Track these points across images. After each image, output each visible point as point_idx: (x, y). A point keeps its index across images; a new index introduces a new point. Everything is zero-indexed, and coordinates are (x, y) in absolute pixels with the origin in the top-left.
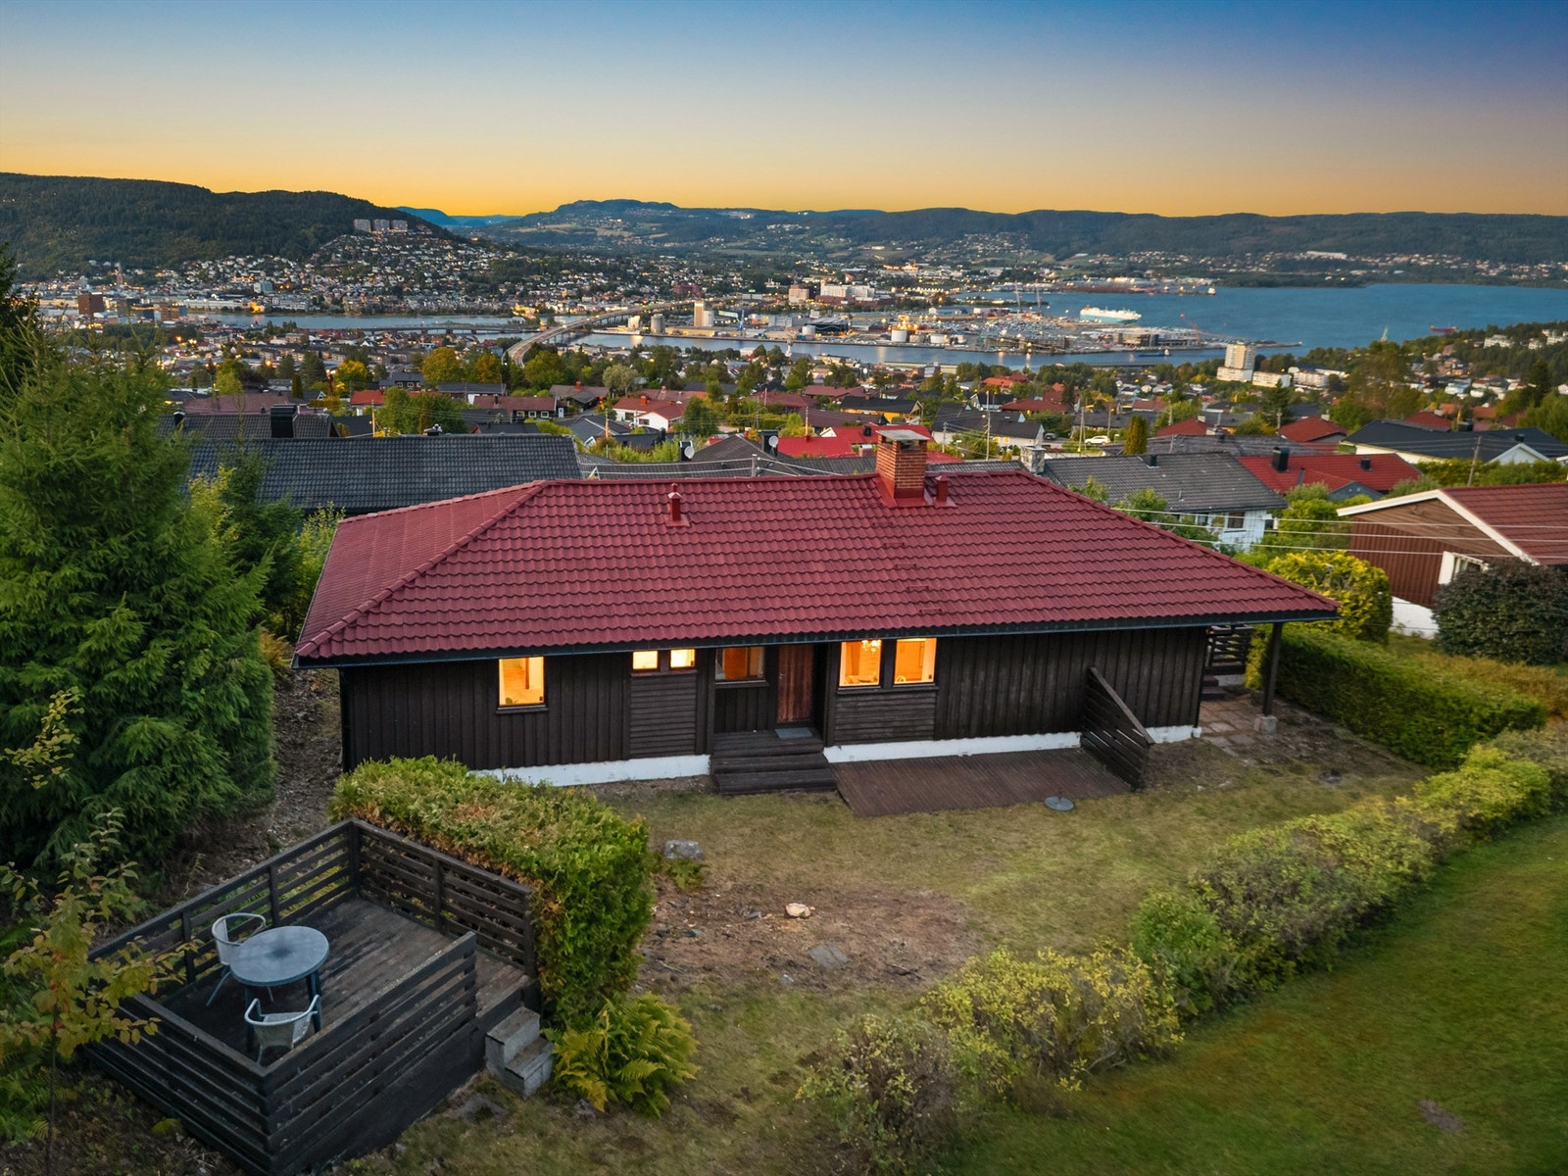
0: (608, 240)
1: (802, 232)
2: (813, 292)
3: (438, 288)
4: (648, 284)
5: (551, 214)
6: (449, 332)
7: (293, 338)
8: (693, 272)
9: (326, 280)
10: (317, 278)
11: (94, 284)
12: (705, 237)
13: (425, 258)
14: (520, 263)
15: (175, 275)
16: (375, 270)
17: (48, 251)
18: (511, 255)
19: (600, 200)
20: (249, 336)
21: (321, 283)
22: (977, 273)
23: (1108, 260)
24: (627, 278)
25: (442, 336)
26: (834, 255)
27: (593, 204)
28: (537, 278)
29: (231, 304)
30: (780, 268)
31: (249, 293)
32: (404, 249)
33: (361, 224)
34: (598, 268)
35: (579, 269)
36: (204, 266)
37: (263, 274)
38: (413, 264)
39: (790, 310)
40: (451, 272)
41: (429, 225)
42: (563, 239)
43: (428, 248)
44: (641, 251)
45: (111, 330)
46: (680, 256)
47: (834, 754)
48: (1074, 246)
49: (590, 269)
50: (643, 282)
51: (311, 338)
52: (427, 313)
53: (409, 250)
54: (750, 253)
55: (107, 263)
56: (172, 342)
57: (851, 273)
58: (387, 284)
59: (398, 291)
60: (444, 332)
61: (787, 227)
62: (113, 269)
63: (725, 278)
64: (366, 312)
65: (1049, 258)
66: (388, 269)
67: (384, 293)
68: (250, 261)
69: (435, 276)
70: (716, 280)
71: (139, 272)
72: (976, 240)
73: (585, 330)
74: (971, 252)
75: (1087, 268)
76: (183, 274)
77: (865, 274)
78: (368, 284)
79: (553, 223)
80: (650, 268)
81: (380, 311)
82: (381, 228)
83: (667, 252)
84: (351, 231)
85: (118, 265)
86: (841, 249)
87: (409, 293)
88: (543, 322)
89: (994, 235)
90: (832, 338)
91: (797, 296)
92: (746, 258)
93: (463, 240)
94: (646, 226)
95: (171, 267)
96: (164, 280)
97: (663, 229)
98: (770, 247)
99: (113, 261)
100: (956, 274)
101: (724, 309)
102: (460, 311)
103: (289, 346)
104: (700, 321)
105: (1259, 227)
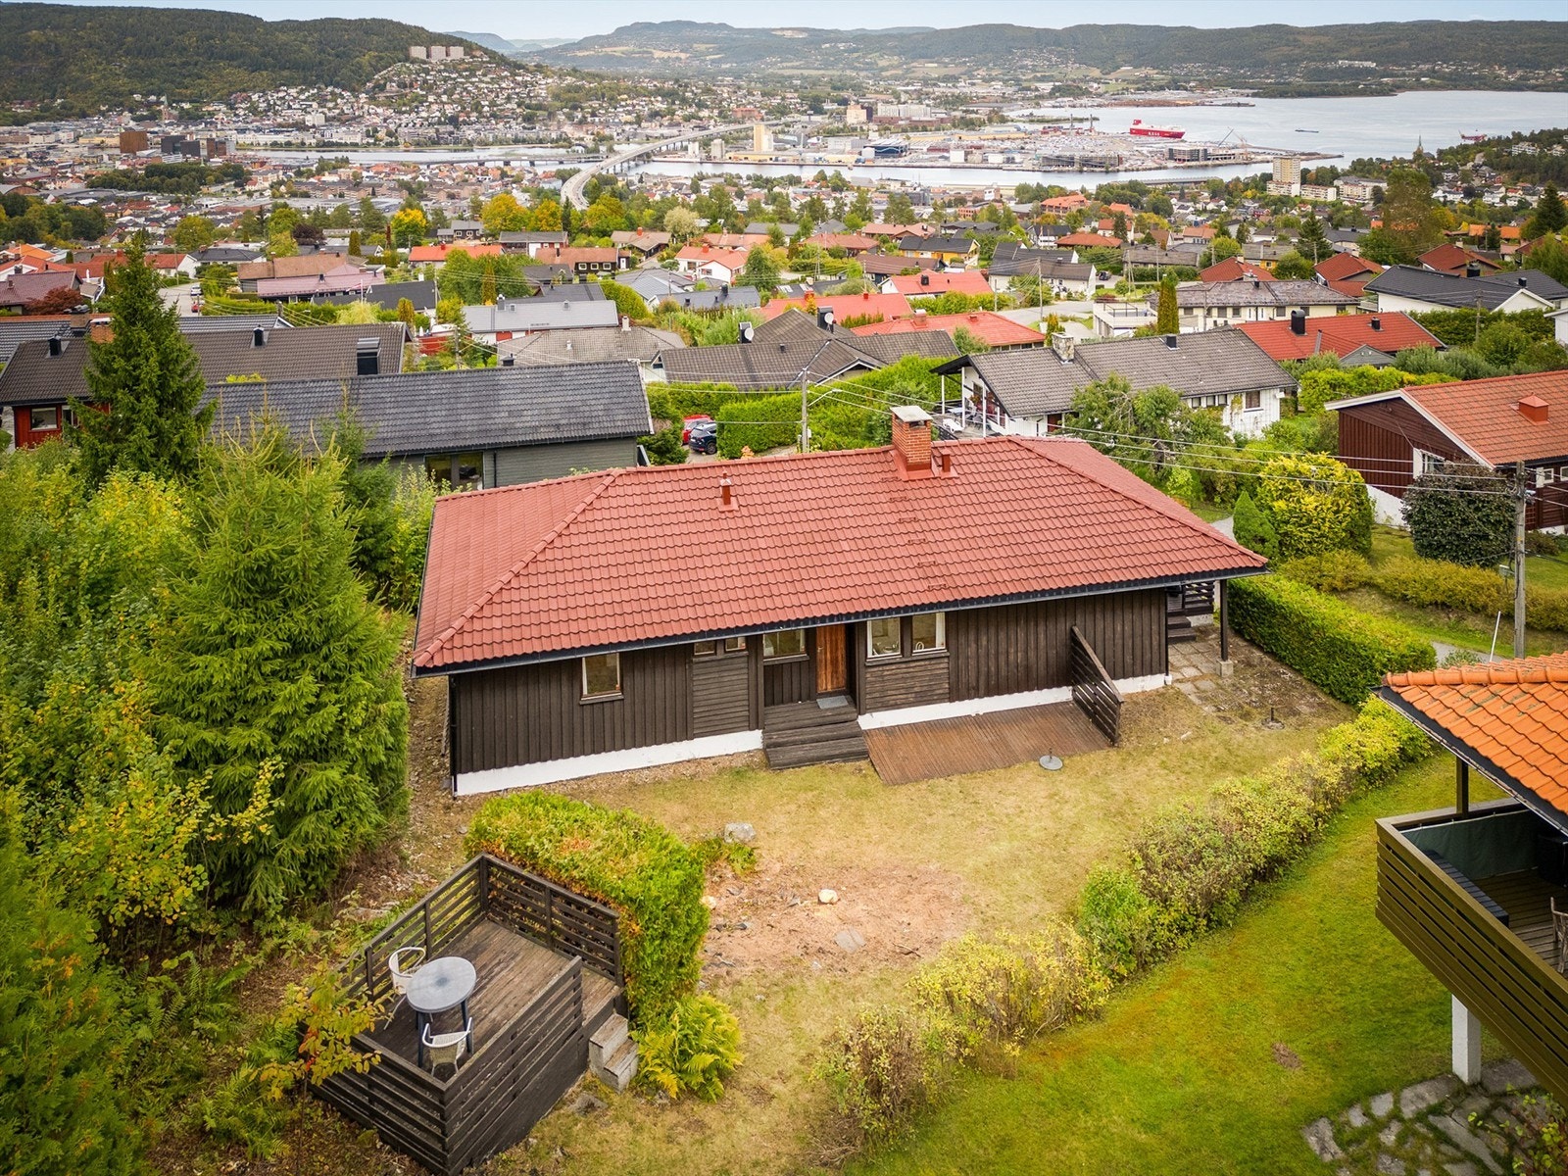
0: (665, 61)
1: (855, 50)
2: (870, 112)
3: (494, 116)
4: (707, 107)
5: (608, 37)
6: (507, 163)
7: (345, 173)
8: (750, 93)
9: (380, 110)
10: (373, 109)
11: (138, 119)
12: (761, 57)
13: (482, 83)
14: (578, 89)
15: (223, 108)
16: (431, 98)
17: (89, 85)
18: (569, 80)
19: (657, 21)
20: (299, 174)
21: (377, 115)
22: (1028, 89)
23: (1152, 72)
24: (684, 101)
25: (499, 168)
26: (888, 73)
27: (649, 26)
28: (595, 104)
29: (281, 138)
30: (835, 88)
31: (301, 127)
32: (461, 76)
33: (418, 52)
34: (658, 92)
35: (635, 93)
36: (255, 97)
37: (315, 105)
38: (469, 92)
39: (849, 131)
40: (509, 99)
41: (486, 51)
42: (620, 61)
43: (485, 75)
44: (700, 73)
45: (153, 170)
46: (738, 77)
47: (868, 722)
48: (1119, 59)
49: (651, 94)
50: (701, 105)
51: (365, 174)
52: (484, 144)
53: (466, 77)
54: (806, 72)
55: (153, 98)
56: (218, 181)
57: (906, 92)
58: (444, 114)
59: (453, 121)
60: (501, 164)
61: (841, 46)
62: (159, 103)
63: (783, 99)
64: (420, 145)
65: (1096, 73)
66: (444, 98)
67: (440, 123)
68: (302, 92)
69: (492, 104)
70: (776, 101)
71: (186, 106)
72: (1025, 56)
73: (646, 157)
74: (1021, 67)
75: (1134, 82)
76: (232, 107)
77: (919, 92)
78: (424, 114)
79: (610, 45)
80: (707, 91)
81: (435, 142)
82: (438, 52)
83: (725, 73)
84: (407, 59)
85: (163, 99)
86: (892, 67)
87: (465, 123)
88: (603, 149)
89: (1041, 51)
90: (889, 161)
91: (855, 115)
92: (803, 78)
93: (520, 67)
94: (702, 47)
95: (221, 100)
96: (211, 114)
97: (719, 50)
98: (827, 65)
99: (159, 95)
100: (1009, 91)
101: (783, 132)
102: (516, 141)
103: (342, 182)
104: (760, 148)
105: (1291, 38)
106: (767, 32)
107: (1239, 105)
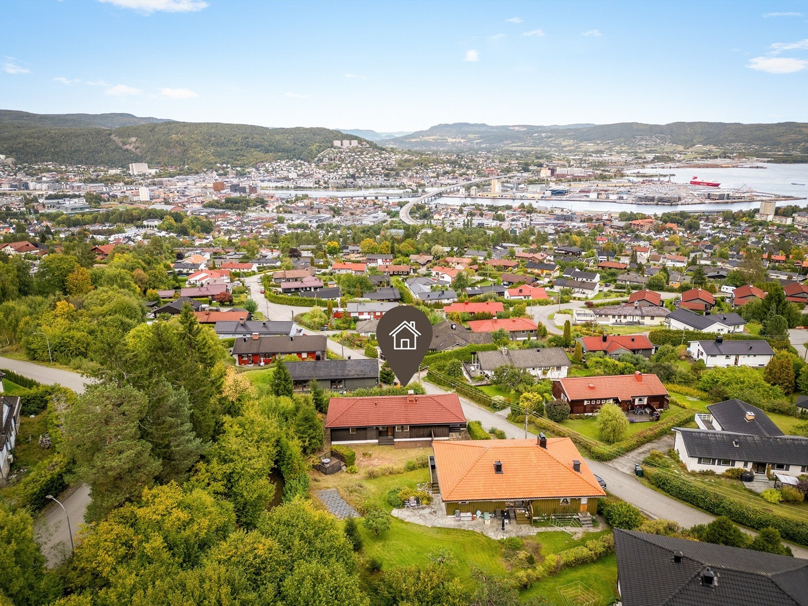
0: (454, 143)
1: (550, 137)
2: (553, 171)
3: (371, 174)
4: (471, 169)
5: (426, 131)
6: (376, 198)
7: (306, 202)
8: (493, 162)
9: (321, 171)
10: (318, 170)
11: (220, 175)
12: (502, 141)
13: (366, 158)
14: (409, 161)
15: (254, 170)
16: (343, 166)
17: (198, 160)
18: (406, 156)
19: (451, 123)
20: (287, 202)
21: (320, 173)
22: (640, 158)
23: (712, 147)
24: (461, 166)
25: (373, 201)
26: (567, 149)
27: (447, 125)
28: (418, 168)
29: (279, 185)
30: (537, 158)
31: (287, 179)
32: (356, 154)
33: (337, 143)
34: (448, 161)
35: (437, 162)
36: (267, 165)
37: (293, 168)
38: (360, 163)
39: (541, 181)
40: (378, 166)
41: (368, 142)
42: (431, 144)
43: (367, 154)
44: (471, 149)
45: (228, 200)
46: (489, 152)
48: (695, 141)
49: (444, 162)
50: (468, 168)
51: (315, 202)
52: (367, 188)
53: (359, 155)
54: (524, 149)
55: (225, 165)
56: (255, 205)
57: (574, 160)
58: (349, 173)
59: (353, 176)
60: (374, 198)
61: (543, 135)
62: (227, 168)
63: (509, 164)
64: (338, 188)
65: (681, 148)
66: (349, 165)
67: (347, 177)
68: (287, 162)
69: (371, 168)
70: (505, 165)
71: (239, 169)
72: (642, 139)
73: (440, 195)
74: (639, 145)
75: (702, 154)
76: (258, 169)
77: (581, 160)
78: (340, 173)
79: (427, 136)
80: (472, 160)
81: (345, 187)
82: (346, 143)
83: (482, 149)
84: (332, 146)
85: (229, 166)
86: (570, 146)
87: (358, 177)
88: (420, 190)
89: (651, 137)
90: (558, 197)
91: (545, 173)
92: (522, 152)
93: (383, 150)
94: (472, 136)
95: (253, 166)
96: (249, 173)
97: (481, 138)
98: (535, 145)
99: (227, 164)
100: (630, 159)
101: (507, 182)
102: (381, 186)
103: (306, 206)
104: (494, 191)
105: (798, 129)
106: (505, 127)
107: (757, 167)
